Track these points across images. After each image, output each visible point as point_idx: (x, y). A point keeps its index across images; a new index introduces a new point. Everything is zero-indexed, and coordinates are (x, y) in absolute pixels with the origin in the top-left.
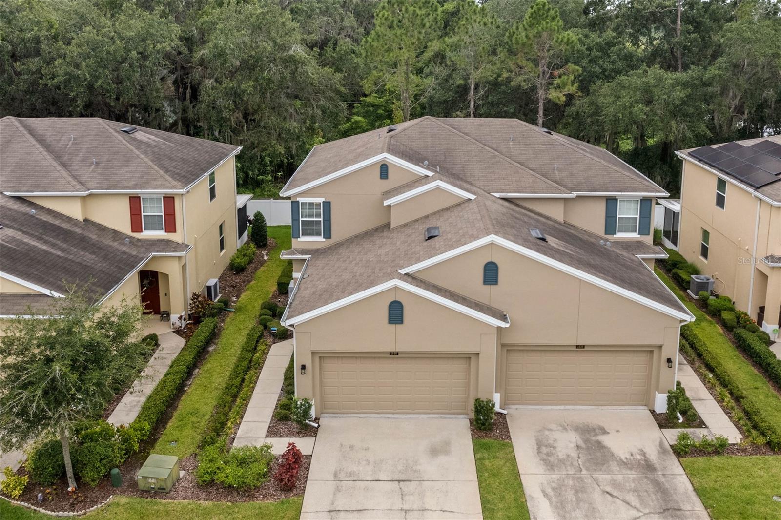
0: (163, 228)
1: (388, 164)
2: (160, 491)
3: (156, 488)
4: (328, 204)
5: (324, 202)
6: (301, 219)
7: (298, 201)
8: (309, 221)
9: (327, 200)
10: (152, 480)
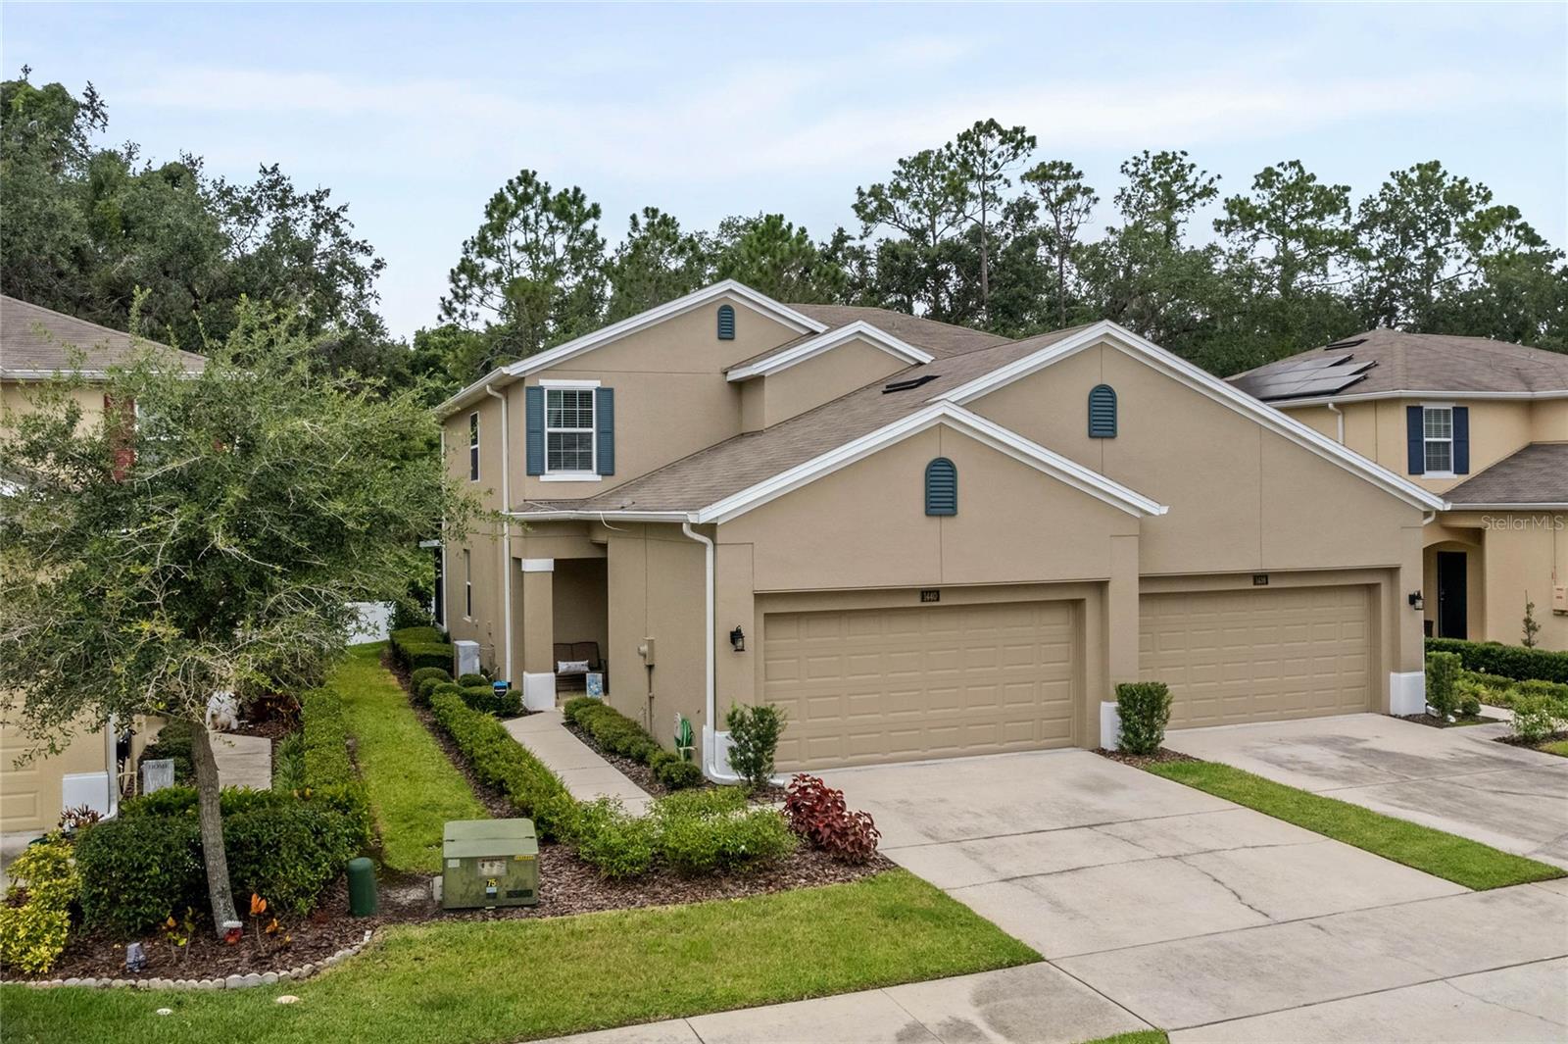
1: (734, 307)
2: (514, 901)
3: (503, 894)
4: (607, 394)
5: (598, 390)
6: (547, 430)
7: (541, 389)
8: (564, 434)
9: (607, 386)
10: (491, 866)
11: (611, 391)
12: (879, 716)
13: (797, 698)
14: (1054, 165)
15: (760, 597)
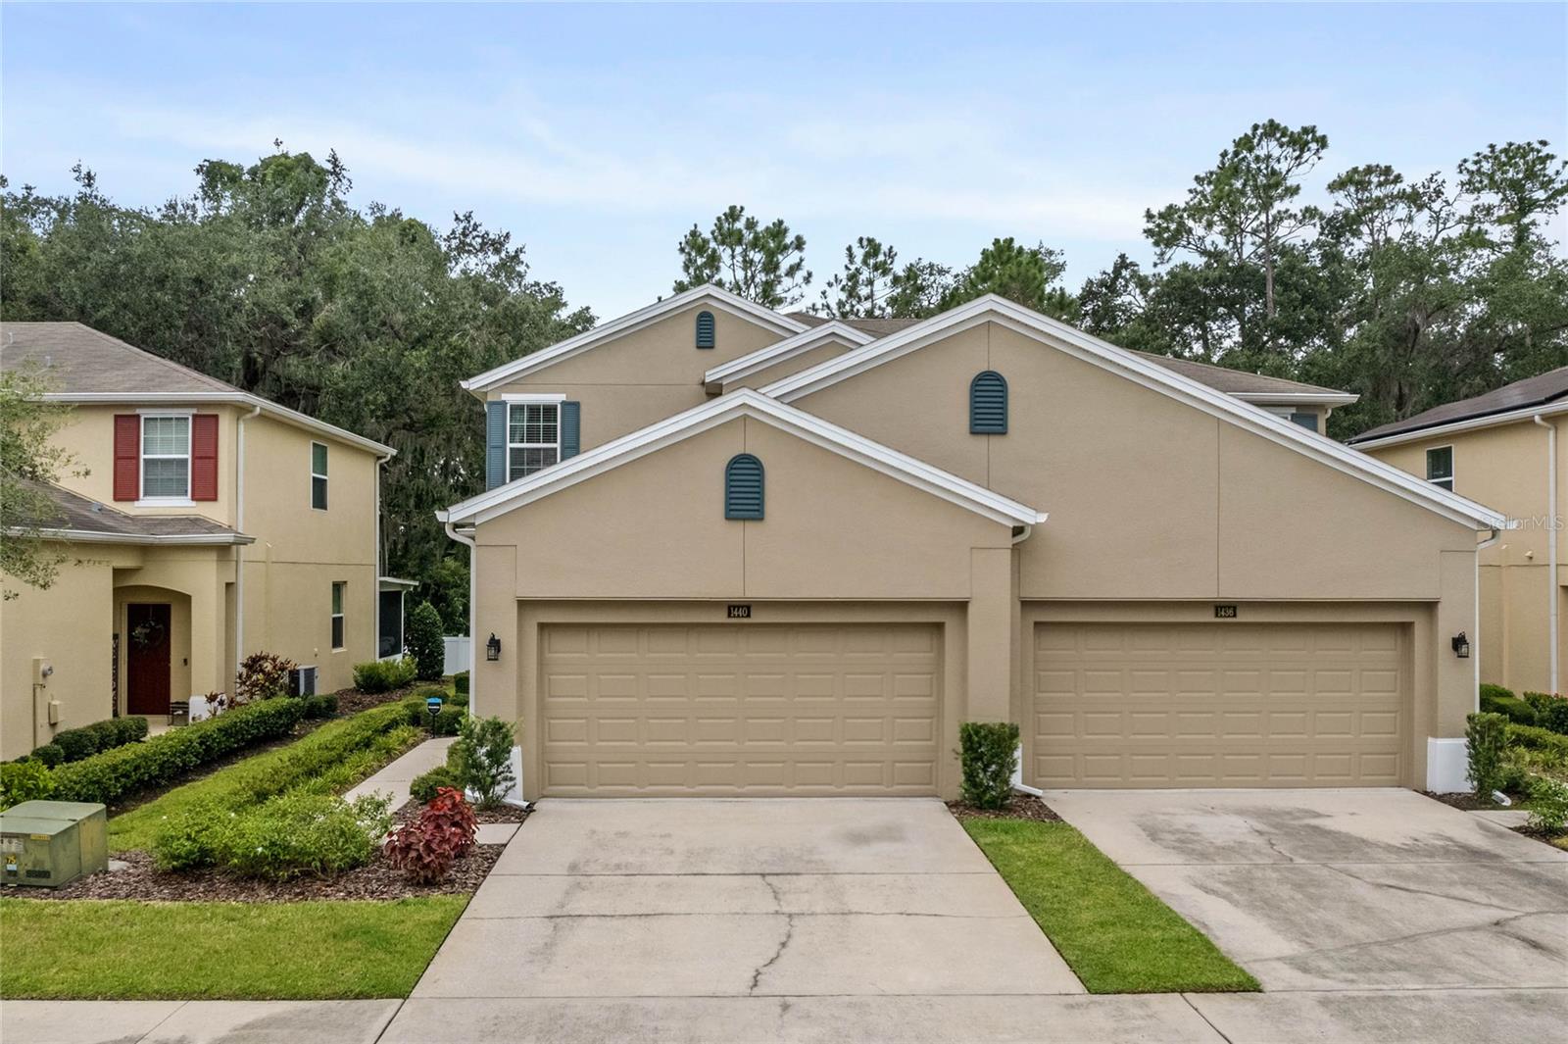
0: (186, 491)
1: (711, 311)
2: (34, 881)
3: (22, 872)
4: (572, 408)
5: (563, 403)
6: (509, 445)
7: (504, 403)
8: (528, 449)
9: (573, 399)
10: (10, 843)
11: (576, 405)
12: (684, 744)
13: (586, 718)
14: (1369, 170)
15: (524, 605)
